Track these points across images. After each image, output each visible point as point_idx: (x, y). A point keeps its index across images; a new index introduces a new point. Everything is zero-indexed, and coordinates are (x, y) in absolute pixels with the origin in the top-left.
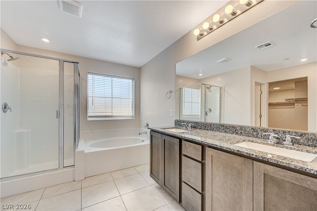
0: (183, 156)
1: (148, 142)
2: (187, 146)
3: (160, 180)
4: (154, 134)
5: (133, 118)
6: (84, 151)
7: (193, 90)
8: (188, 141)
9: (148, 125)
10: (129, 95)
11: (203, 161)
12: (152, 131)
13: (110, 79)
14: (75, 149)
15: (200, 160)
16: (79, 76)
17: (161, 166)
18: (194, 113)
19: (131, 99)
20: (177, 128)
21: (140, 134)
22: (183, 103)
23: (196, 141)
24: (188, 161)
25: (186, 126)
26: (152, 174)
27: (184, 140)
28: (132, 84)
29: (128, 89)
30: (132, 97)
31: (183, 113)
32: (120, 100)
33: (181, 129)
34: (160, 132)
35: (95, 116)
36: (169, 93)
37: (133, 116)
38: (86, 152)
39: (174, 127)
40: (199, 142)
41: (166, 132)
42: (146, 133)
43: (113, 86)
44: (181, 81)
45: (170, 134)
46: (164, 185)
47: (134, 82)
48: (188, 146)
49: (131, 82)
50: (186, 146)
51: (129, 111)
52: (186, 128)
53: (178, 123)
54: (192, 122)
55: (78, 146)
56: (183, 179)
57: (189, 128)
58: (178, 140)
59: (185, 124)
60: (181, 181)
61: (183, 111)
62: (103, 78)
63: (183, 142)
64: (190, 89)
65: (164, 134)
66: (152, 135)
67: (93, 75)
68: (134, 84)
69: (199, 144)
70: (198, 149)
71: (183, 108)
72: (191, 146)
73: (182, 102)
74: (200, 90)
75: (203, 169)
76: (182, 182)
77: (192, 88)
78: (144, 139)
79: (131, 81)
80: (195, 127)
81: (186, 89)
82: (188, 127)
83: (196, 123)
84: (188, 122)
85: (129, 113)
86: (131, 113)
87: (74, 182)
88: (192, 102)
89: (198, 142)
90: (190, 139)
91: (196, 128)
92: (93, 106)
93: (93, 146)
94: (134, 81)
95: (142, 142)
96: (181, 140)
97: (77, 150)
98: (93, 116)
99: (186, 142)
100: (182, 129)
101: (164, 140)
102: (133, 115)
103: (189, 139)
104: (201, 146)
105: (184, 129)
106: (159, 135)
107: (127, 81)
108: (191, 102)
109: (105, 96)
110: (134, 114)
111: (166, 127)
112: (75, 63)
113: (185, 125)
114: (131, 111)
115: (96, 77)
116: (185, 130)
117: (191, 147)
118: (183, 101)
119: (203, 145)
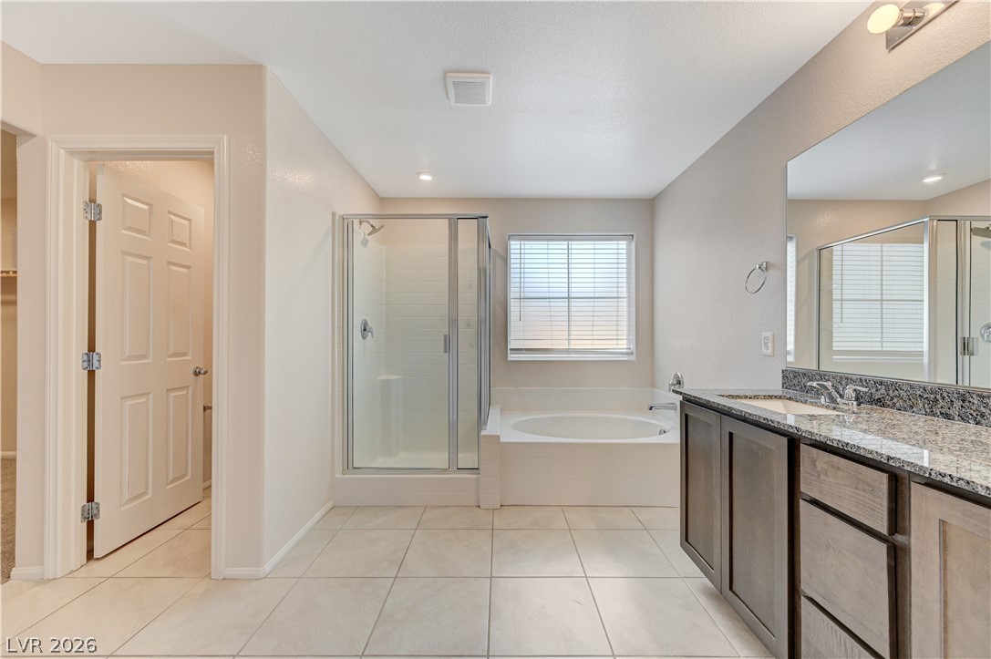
0: (802, 503)
1: (674, 437)
2: (819, 468)
3: (717, 568)
4: (694, 413)
5: (632, 358)
6: (499, 436)
7: (886, 247)
8: (825, 450)
9: (679, 383)
10: (618, 287)
11: (899, 538)
12: (689, 402)
13: (563, 245)
14: (479, 430)
15: (884, 530)
16: (490, 247)
17: (718, 523)
18: (895, 344)
19: (625, 300)
20: (790, 399)
21: (651, 408)
22: (836, 305)
23: (862, 452)
24: (826, 524)
25: (830, 394)
26: (687, 540)
27: (811, 445)
28: (629, 254)
29: (615, 270)
30: (629, 292)
31: (834, 344)
32: (591, 304)
33: (806, 402)
34: (716, 406)
35: (526, 350)
36: (758, 271)
37: (630, 351)
38: (502, 440)
39: (780, 393)
40: (878, 458)
41: (737, 407)
42: (671, 406)
43: (573, 266)
44: (825, 220)
45: (750, 415)
46: (731, 588)
47: (633, 247)
48: (825, 466)
49: (625, 247)
50: (815, 466)
51: (619, 337)
52: (833, 400)
53: (795, 382)
54: (861, 381)
55: (485, 424)
56: (805, 587)
57: (844, 401)
58: (784, 440)
59: (829, 385)
60: (798, 592)
61: (834, 335)
62: (546, 247)
63: (805, 451)
64: (876, 247)
65: (728, 415)
66: (687, 416)
67: (520, 240)
68: (633, 253)
69: (880, 466)
70: (869, 485)
71: (835, 326)
72: (838, 468)
73: (831, 300)
74: (926, 245)
75: (899, 569)
76: (800, 598)
77: (882, 242)
78: (665, 426)
79: (623, 244)
80: (880, 402)
81: (847, 247)
82: (841, 396)
83: (881, 383)
84: (846, 379)
85: (620, 342)
86: (625, 342)
87: (478, 509)
88: (885, 297)
89: (870, 456)
90: (832, 440)
91: (883, 406)
92: (522, 322)
93: (519, 427)
94: (634, 243)
95: (660, 433)
96: (794, 443)
97: (483, 433)
98: (521, 350)
99: (815, 451)
100: (812, 404)
101: (731, 434)
102: (631, 347)
103: (828, 442)
104: (885, 477)
105: (822, 406)
106: (711, 418)
107: (612, 244)
108: (879, 297)
109: (552, 295)
110: (633, 346)
111: (741, 394)
112: (480, 217)
113: (827, 389)
114: (625, 337)
115: (528, 245)
116: (827, 407)
117: (840, 473)
118: (836, 295)
119: (898, 472)
